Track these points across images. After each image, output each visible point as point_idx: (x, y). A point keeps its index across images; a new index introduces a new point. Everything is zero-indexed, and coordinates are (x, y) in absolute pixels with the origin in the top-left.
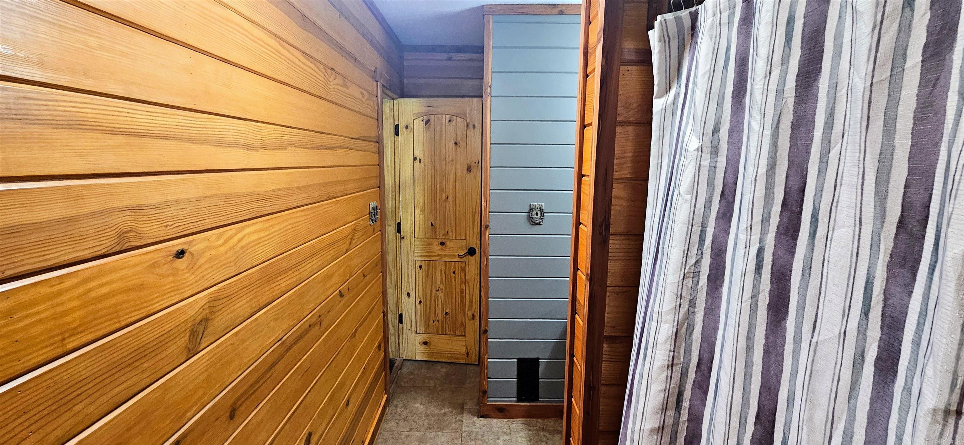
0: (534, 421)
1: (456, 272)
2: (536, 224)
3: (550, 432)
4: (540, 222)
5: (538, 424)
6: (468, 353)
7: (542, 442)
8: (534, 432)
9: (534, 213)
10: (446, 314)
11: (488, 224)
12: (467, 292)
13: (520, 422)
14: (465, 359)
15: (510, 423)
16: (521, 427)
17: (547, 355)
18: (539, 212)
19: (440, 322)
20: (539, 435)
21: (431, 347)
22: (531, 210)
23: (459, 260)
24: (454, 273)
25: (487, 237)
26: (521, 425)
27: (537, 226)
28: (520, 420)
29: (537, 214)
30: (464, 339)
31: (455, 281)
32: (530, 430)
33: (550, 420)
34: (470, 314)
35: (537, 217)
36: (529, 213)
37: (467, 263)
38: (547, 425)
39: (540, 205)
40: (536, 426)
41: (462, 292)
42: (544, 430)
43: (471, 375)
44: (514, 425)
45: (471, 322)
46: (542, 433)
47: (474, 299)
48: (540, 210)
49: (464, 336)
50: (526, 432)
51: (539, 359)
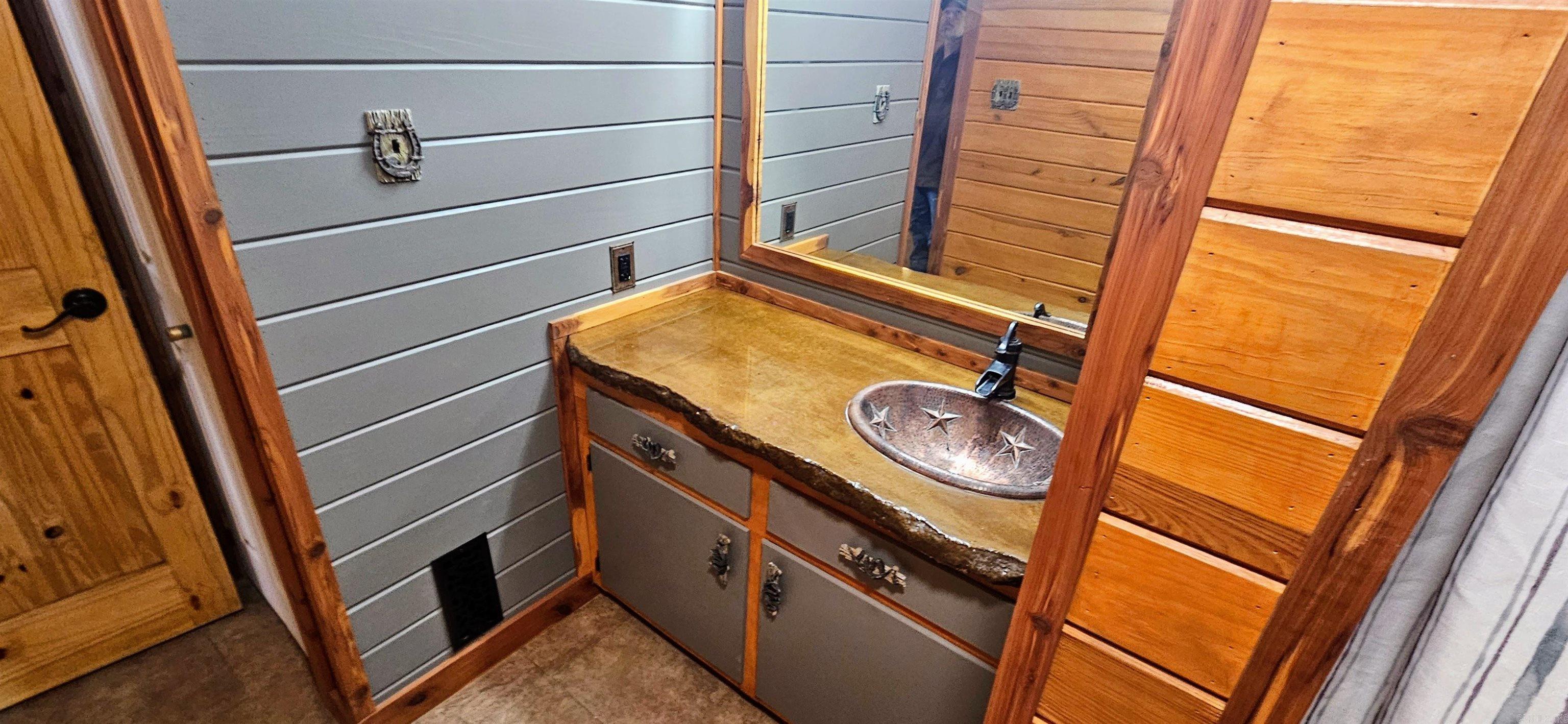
0: (503, 666)
1: (39, 388)
2: (400, 180)
3: (557, 666)
4: (413, 172)
5: (522, 667)
6: (195, 601)
7: (559, 700)
8: (526, 691)
9: (386, 143)
10: (51, 533)
11: (214, 205)
12: (121, 438)
13: (475, 691)
14: (192, 618)
15: (453, 710)
16: (489, 700)
17: (502, 515)
18: (400, 140)
19: (33, 568)
20: (539, 692)
21: (29, 653)
22: (372, 134)
23: (32, 345)
24: (27, 394)
25: (228, 258)
26: (483, 696)
27: (403, 189)
28: (473, 686)
29: (396, 147)
30: (166, 570)
31: (43, 420)
32: (513, 693)
33: (536, 639)
34: (159, 495)
35: (397, 159)
36: (371, 144)
37: (77, 347)
38: (539, 654)
39: (398, 115)
40: (520, 674)
41: (93, 444)
42: (541, 671)
43: (241, 650)
44: (468, 710)
45: (175, 515)
46: (542, 682)
47: (157, 448)
48: (406, 134)
49: (164, 562)
50: (510, 704)
51: (485, 534)
